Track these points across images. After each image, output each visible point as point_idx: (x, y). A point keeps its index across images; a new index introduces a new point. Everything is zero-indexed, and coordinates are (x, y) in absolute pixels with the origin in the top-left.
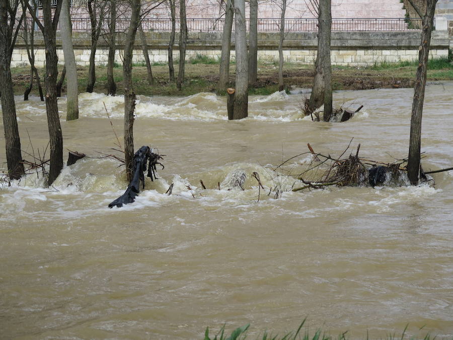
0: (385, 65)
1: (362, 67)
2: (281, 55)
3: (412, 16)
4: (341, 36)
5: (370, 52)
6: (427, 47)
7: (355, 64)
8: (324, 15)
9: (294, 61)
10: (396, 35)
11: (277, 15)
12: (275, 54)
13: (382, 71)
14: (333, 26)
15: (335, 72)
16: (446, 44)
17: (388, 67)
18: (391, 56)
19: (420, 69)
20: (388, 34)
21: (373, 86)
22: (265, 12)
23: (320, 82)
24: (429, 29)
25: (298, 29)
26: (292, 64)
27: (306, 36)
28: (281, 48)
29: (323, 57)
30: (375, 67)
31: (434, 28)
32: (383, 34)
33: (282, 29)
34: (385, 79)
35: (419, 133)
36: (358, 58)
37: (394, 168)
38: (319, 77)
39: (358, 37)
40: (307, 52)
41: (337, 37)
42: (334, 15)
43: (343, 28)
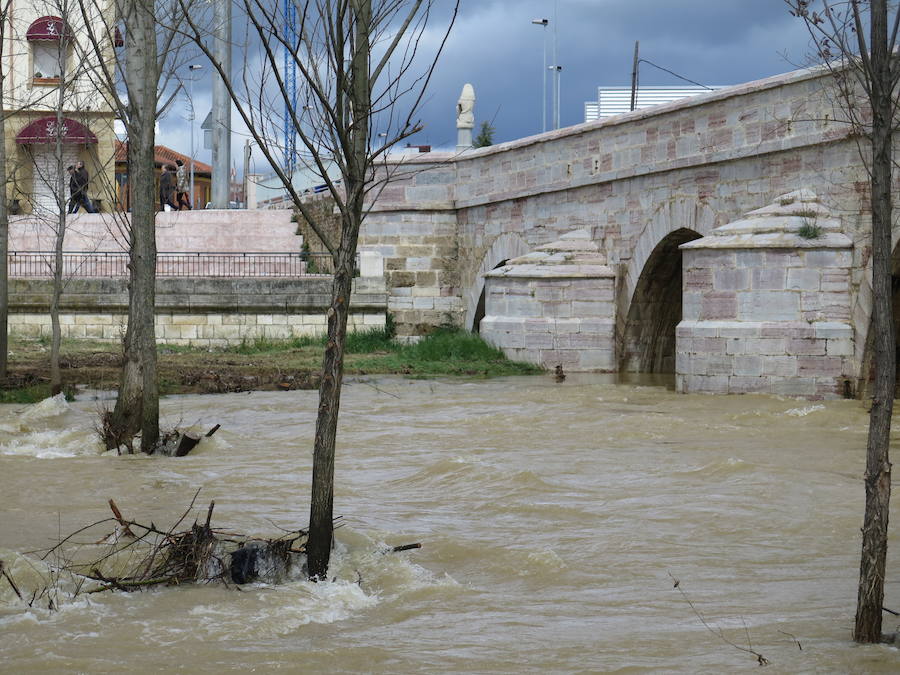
0: (262, 345)
1: (217, 348)
2: (56, 323)
3: (316, 248)
4: (175, 287)
5: (233, 317)
6: (342, 309)
7: (204, 343)
8: (141, 245)
9: (81, 335)
10: (283, 285)
11: (48, 243)
12: (44, 321)
13: (258, 355)
14: (159, 268)
15: (164, 358)
16: (381, 304)
17: (269, 348)
18: (273, 326)
19: (329, 353)
20: (268, 283)
21: (240, 387)
22: (23, 238)
23: (135, 378)
24: (347, 274)
25: (91, 272)
26: (78, 343)
27: (104, 285)
28: (56, 309)
29: (141, 329)
30: (244, 349)
31: (357, 273)
32: (259, 284)
33: (58, 273)
34: (262, 372)
35: (330, 478)
36: (210, 331)
37: (280, 549)
38: (133, 369)
39: (210, 289)
40: (108, 318)
41: (167, 288)
42: (160, 247)
43: (180, 271)
